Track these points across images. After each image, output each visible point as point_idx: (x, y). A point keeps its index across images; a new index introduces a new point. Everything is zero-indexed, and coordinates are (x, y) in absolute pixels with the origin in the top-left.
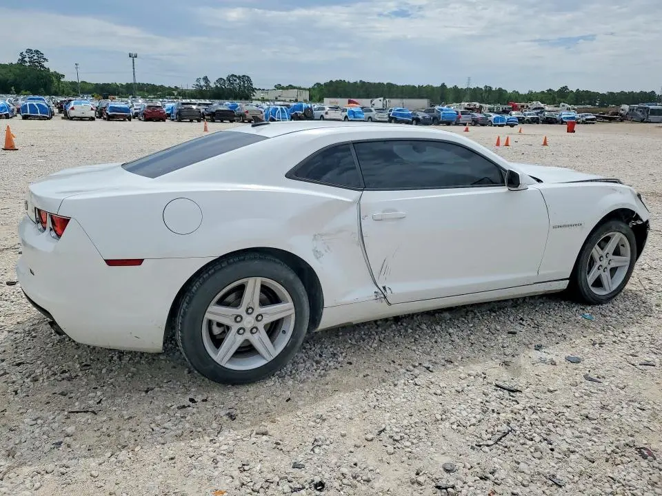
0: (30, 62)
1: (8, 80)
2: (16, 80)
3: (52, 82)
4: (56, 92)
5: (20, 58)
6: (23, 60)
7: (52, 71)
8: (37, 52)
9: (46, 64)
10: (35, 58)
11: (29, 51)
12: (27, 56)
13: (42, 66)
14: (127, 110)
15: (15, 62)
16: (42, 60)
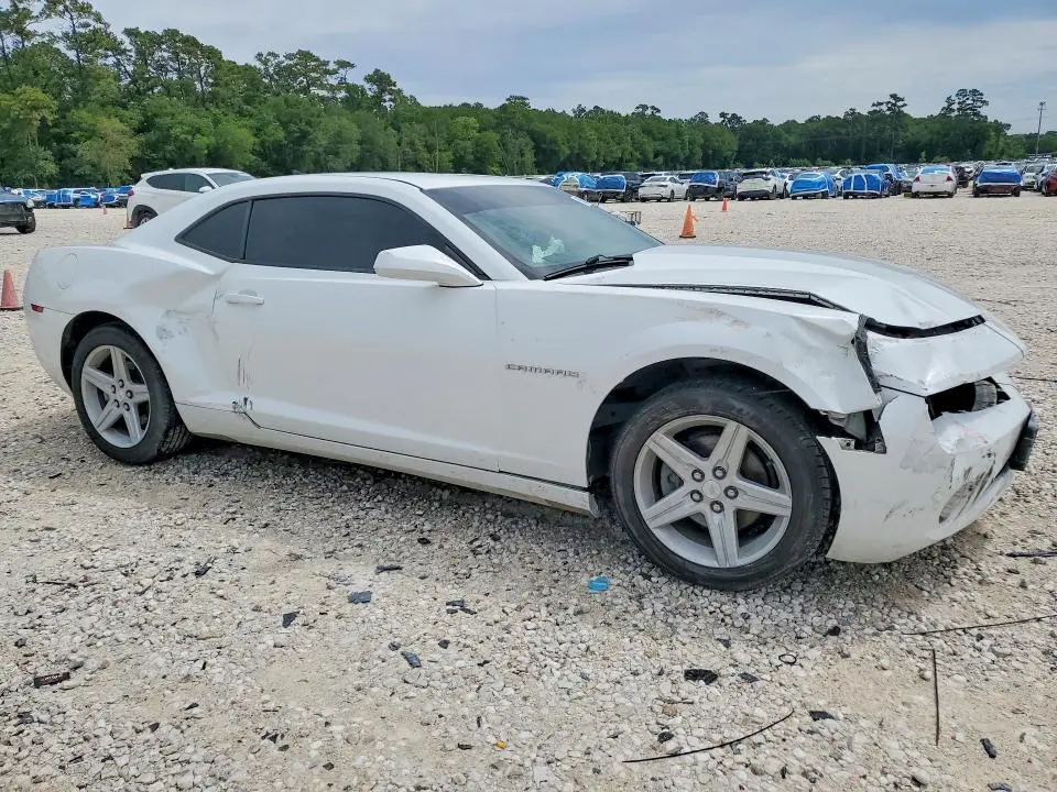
0: (959, 109)
1: (919, 142)
2: (931, 140)
3: (989, 137)
4: (990, 153)
5: (946, 105)
6: (949, 109)
7: (991, 119)
8: (974, 92)
9: (983, 111)
10: (968, 102)
11: (962, 92)
12: (957, 101)
13: (977, 114)
14: (1016, 178)
15: (936, 112)
16: (979, 104)
